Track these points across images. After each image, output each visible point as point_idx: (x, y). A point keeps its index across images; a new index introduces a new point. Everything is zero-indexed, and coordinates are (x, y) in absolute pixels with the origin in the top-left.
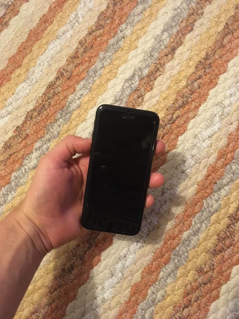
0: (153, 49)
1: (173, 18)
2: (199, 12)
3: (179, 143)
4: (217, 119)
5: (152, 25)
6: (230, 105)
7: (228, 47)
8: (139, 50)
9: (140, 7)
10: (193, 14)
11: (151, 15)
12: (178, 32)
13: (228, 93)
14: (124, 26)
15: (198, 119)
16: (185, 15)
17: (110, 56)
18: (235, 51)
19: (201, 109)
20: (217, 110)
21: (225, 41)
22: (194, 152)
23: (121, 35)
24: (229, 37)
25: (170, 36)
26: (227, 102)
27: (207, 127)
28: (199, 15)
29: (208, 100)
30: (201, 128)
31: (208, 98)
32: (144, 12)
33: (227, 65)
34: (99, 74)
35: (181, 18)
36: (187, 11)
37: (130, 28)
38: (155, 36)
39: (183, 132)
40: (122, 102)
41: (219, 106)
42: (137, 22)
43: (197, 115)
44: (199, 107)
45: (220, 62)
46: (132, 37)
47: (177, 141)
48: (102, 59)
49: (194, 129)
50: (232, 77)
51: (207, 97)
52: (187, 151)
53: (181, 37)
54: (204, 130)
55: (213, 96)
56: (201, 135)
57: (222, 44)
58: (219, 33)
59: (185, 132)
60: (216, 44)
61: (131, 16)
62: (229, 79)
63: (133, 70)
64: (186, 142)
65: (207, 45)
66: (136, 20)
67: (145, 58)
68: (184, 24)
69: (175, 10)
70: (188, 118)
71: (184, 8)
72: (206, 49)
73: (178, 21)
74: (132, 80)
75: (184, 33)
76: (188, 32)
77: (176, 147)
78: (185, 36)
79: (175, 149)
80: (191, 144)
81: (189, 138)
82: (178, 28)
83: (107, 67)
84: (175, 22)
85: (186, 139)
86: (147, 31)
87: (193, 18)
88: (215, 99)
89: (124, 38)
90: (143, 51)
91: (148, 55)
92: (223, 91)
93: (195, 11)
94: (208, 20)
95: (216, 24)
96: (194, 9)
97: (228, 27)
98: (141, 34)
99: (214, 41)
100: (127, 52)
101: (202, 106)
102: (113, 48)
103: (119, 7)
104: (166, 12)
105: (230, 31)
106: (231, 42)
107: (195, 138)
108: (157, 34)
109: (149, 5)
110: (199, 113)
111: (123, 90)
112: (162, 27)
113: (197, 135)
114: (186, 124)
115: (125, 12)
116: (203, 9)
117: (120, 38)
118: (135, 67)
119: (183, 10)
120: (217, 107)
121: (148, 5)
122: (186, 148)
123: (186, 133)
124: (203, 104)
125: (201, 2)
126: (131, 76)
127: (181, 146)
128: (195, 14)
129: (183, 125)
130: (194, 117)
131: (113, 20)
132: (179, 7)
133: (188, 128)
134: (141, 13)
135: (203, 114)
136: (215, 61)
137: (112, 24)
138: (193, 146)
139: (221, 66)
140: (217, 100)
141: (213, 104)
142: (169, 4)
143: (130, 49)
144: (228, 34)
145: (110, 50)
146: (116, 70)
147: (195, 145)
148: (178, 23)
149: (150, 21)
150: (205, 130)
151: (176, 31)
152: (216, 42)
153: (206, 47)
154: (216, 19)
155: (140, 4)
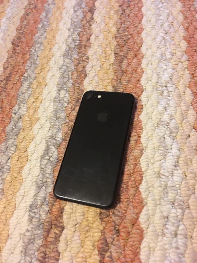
0: (56, 111)
1: (62, 76)
2: (84, 58)
3: (144, 195)
4: (168, 140)
5: (45, 91)
6: (172, 117)
7: (130, 69)
8: (43, 120)
9: (26, 84)
10: (79, 63)
11: (39, 84)
12: (73, 84)
13: (160, 108)
14: (16, 107)
15: (148, 153)
16: (73, 67)
17: (13, 143)
18: (139, 70)
19: (143, 140)
20: (162, 131)
21: (124, 67)
22: (171, 196)
23: (16, 117)
24: (125, 61)
25: (68, 91)
26: (166, 118)
27: (164, 156)
28: (85, 61)
29: (144, 127)
30: (158, 161)
31: (143, 125)
32: (31, 86)
33: (140, 84)
34: (6, 169)
35: (70, 72)
36: (72, 64)
37: (24, 106)
38: (52, 100)
39: (140, 178)
40: (47, 185)
41: (160, 126)
42: (29, 97)
43: (143, 150)
44: (139, 140)
45: (131, 86)
46: (29, 113)
47: (140, 194)
48: (5, 151)
49: (151, 167)
50: (152, 91)
51: (141, 125)
52: (162, 200)
53: (79, 87)
54: (163, 161)
55: (146, 120)
56: (164, 169)
57: (123, 71)
58: (113, 64)
59: (142, 177)
60: (117, 74)
61: (20, 95)
62: (151, 95)
63: (45, 142)
64: (151, 189)
65: (109, 79)
66: (26, 96)
67: (52, 124)
68: (75, 75)
69: (60, 69)
70: (135, 158)
71: (68, 63)
72: (110, 83)
73: (69, 75)
74: (47, 154)
75: (79, 82)
76: (84, 79)
77: (144, 203)
78: (83, 83)
79: (144, 206)
80: (159, 188)
81: (152, 181)
82: (71, 81)
83: (14, 155)
84: (66, 77)
85: (149, 185)
86: (42, 100)
87: (81, 66)
88: (151, 122)
89: (21, 117)
90: (46, 119)
91: (53, 120)
92: (154, 109)
93: (80, 60)
94: (96, 60)
95: (106, 59)
96: (78, 59)
97: (118, 55)
98: (37, 105)
99: (113, 73)
100: (31, 128)
101: (142, 136)
102: (13, 133)
103: (5, 95)
104: (53, 75)
105: (123, 57)
106: (130, 65)
107: (159, 177)
108: (54, 97)
109: (34, 78)
110: (144, 145)
111: (43, 170)
112: (55, 89)
113: (159, 173)
114: (137, 167)
115: (13, 96)
116: (86, 54)
117: (17, 120)
118: (45, 138)
119: (68, 65)
120: (160, 128)
121: (33, 78)
122: (157, 197)
123: (144, 178)
124: (142, 134)
125: (81, 51)
126: (45, 150)
127: (149, 199)
128: (81, 62)
129: (136, 170)
130: (142, 154)
131: (3, 109)
132: (63, 65)
133: (143, 170)
134: (28, 88)
135: (149, 144)
136: (125, 88)
137: (4, 112)
138: (164, 189)
139: (135, 89)
140: (154, 122)
141: (153, 128)
142: (52, 68)
143: (32, 124)
144: (122, 60)
145: (10, 137)
146: (26, 153)
147: (165, 186)
148: (69, 77)
149: (41, 90)
150: (165, 161)
151: (72, 84)
152: (116, 73)
153: (109, 81)
154: (104, 55)
155: (24, 82)
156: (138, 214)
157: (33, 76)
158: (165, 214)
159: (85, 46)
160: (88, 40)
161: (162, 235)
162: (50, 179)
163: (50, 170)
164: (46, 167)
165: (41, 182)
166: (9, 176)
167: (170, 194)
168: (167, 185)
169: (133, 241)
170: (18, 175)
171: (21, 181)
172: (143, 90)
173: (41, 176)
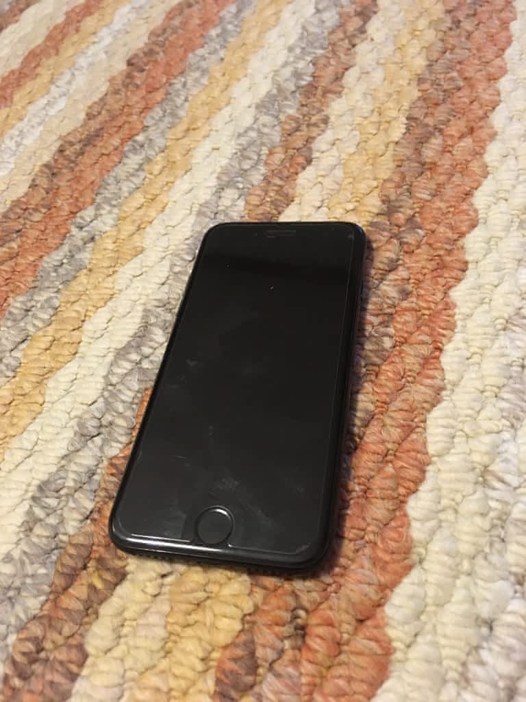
1: (242, 153)
2: (314, 120)
3: (417, 532)
5: (182, 185)
7: (446, 162)
8: (152, 256)
9: (133, 161)
10: (297, 129)
11: (170, 165)
12: (266, 178)
13: (525, 277)
14: (89, 213)
15: (457, 402)
16: (276, 137)
17: (48, 300)
18: (475, 166)
19: (449, 359)
21: (429, 153)
22: (516, 553)
23: (79, 236)
24: (436, 142)
25: (245, 194)
27: (515, 420)
28: (315, 125)
29: (459, 323)
30: (489, 432)
31: (457, 317)
32: (146, 167)
33: (472, 205)
34: (7, 365)
35: (264, 148)
36: (278, 128)
37: (110, 212)
38: (196, 209)
39: (414, 473)
42: (130, 193)
43: (442, 389)
44: (437, 358)
45: (443, 205)
46: (119, 231)
47: (405, 521)
48: (19, 317)
49: (460, 444)
51: (452, 316)
52: (480, 561)
53: (281, 187)
54: (506, 435)
56: (506, 461)
57: (423, 164)
58: (397, 143)
59: (423, 472)
60: (402, 169)
61: (108, 184)
63: (140, 314)
64: (449, 516)
65: (375, 179)
66: (125, 189)
67: (177, 269)
68: (279, 156)
69: (239, 135)
70: (411, 410)
71: (264, 126)
72: (377, 191)
73: (259, 155)
74: (139, 347)
75: (286, 173)
76: (300, 169)
77: (415, 557)
78: (295, 180)
79: (410, 568)
80: (478, 520)
81: (457, 491)
82: (263, 169)
83: (40, 333)
84: (250, 159)
85: (445, 502)
86: (167, 204)
87: (302, 136)
88: (488, 312)
89: (93, 239)
90: (164, 254)
91: (185, 260)
93: (301, 122)
94: (349, 128)
95: (379, 129)
96: (298, 118)
97: (417, 125)
98: (149, 216)
99: (392, 165)
100: (111, 270)
101: (448, 347)
102: (58, 276)
103: (69, 178)
104: (214, 149)
105: (431, 129)
106: (449, 152)
107: (485, 484)
108: (202, 201)
109: (159, 148)
110: (450, 377)
112: (213, 182)
113: (486, 469)
114: (414, 436)
115: (88, 182)
116: (323, 111)
117: (80, 243)
118: (144, 304)
119: (266, 130)
120: (513, 335)
121: (157, 149)
122: (465, 548)
123: (428, 475)
124: (450, 341)
125: (310, 100)
126: (135, 336)
127: (435, 547)
128: (304, 127)
129: (406, 445)
130: (435, 402)
131: (53, 210)
132: (250, 129)
133: (431, 449)
134: (137, 170)
135: (466, 376)
136: (422, 208)
137: (51, 218)
138: (493, 526)
139: (450, 215)
141: (490, 330)
142: (217, 131)
143: (118, 260)
144: (428, 138)
145: (47, 284)
146: (76, 333)
147: (499, 518)
148: (259, 160)
149: (171, 179)
150: (515, 438)
151: (262, 178)
152: (399, 166)
153: (375, 184)
154: (375, 118)
155: (131, 155)
156: (386, 589)
157: (160, 142)
158: (485, 611)
159: (326, 92)
160: (338, 78)
161: (457, 683)
162: (125, 418)
163: (131, 394)
164: (122, 383)
165: (95, 423)
166: (8, 386)
167: (513, 547)
168: (508, 514)
169: (350, 679)
170: (35, 388)
171: (36, 408)
172: (477, 221)
173: (100, 404)
